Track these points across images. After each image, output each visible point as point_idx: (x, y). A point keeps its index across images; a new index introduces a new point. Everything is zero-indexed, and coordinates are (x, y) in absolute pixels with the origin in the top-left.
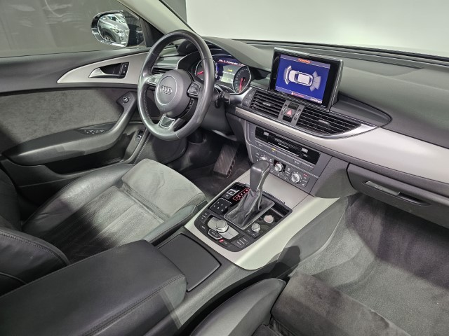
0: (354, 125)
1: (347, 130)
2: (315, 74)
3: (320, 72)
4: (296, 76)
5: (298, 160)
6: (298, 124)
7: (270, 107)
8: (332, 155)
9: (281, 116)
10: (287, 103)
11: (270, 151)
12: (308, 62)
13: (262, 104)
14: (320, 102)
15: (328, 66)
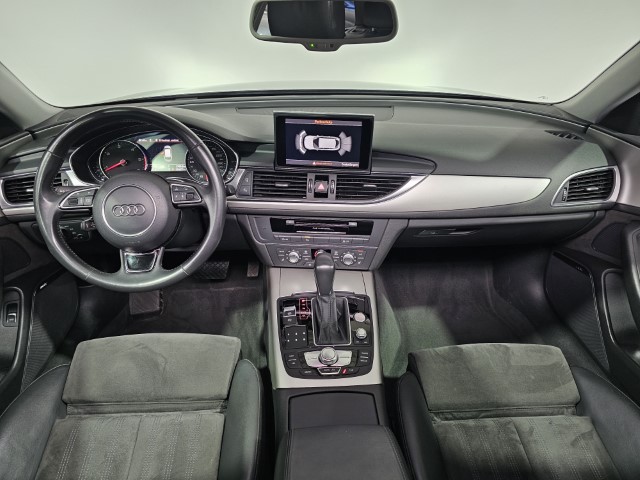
0: (404, 180)
1: (398, 187)
2: (342, 135)
3: (348, 131)
4: (316, 142)
5: (346, 238)
6: (337, 197)
7: (288, 187)
8: (388, 217)
9: (310, 195)
10: (312, 176)
11: (303, 241)
12: (330, 123)
13: (274, 186)
14: (356, 165)
15: (359, 124)
